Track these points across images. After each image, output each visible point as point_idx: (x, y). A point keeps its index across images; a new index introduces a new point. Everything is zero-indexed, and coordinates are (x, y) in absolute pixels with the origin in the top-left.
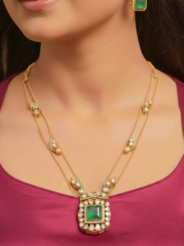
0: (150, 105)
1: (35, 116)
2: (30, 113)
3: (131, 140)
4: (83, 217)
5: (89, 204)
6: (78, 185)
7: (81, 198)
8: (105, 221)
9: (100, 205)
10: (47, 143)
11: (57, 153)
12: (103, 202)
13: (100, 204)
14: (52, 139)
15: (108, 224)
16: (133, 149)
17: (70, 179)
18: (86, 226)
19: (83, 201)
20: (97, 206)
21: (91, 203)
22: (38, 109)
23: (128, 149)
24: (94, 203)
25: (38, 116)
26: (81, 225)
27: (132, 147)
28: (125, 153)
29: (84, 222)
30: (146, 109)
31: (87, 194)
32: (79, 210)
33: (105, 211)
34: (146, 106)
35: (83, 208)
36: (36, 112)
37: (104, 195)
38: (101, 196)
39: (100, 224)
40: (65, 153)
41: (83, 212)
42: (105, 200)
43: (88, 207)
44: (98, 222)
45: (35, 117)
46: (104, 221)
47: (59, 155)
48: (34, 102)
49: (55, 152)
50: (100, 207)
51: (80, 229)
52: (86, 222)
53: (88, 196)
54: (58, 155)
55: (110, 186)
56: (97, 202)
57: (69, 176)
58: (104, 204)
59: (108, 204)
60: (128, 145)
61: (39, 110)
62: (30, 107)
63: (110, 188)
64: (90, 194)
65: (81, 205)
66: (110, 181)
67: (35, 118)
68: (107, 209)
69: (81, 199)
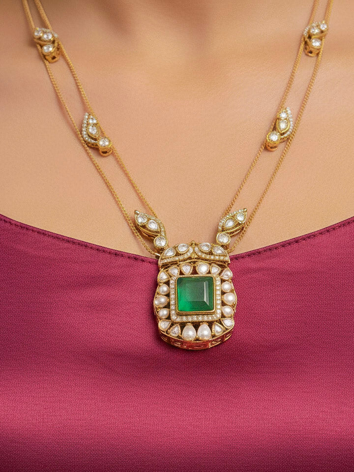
0: (322, 32)
1: (47, 60)
2: (33, 52)
3: (283, 115)
4: (168, 306)
5: (181, 273)
6: (153, 226)
7: (160, 258)
8: (223, 316)
9: (209, 275)
10: (76, 123)
11: (101, 150)
12: (215, 270)
13: (209, 272)
14: (87, 114)
15: (229, 323)
16: (286, 140)
17: (132, 213)
18: (176, 329)
19: (166, 266)
20: (203, 279)
21: (187, 270)
22: (53, 42)
23: (275, 138)
24: (195, 272)
25: (54, 58)
26: (163, 325)
27: (284, 134)
28: (267, 147)
29: (169, 318)
30: (316, 44)
31: (175, 248)
32: (157, 290)
33: (223, 293)
34: (314, 35)
35: (167, 283)
36: (49, 49)
37: (219, 251)
38: (211, 253)
39: (210, 324)
40: (119, 150)
41: (168, 295)
42: (222, 265)
43: (180, 281)
44: (206, 318)
45: (47, 63)
46: (219, 316)
47: (105, 155)
48: (43, 25)
49: (95, 148)
50: (210, 281)
51: (158, 335)
52: (174, 317)
53: (178, 254)
54: (102, 156)
55: (233, 232)
56: (203, 269)
57: (131, 204)
58: (220, 274)
59: (228, 274)
60: (275, 129)
61: (56, 44)
62: (34, 38)
63: (232, 235)
64: (182, 250)
65: (163, 276)
66: (233, 218)
67: (45, 65)
68: (227, 286)
69: (160, 263)
